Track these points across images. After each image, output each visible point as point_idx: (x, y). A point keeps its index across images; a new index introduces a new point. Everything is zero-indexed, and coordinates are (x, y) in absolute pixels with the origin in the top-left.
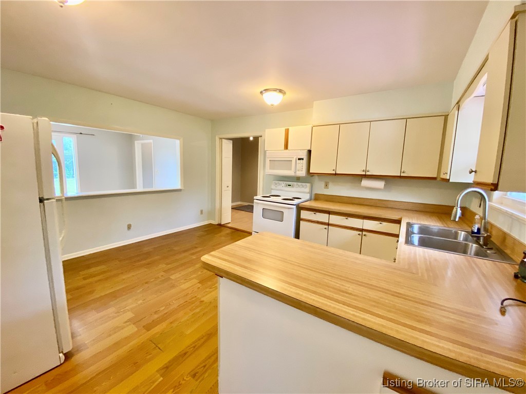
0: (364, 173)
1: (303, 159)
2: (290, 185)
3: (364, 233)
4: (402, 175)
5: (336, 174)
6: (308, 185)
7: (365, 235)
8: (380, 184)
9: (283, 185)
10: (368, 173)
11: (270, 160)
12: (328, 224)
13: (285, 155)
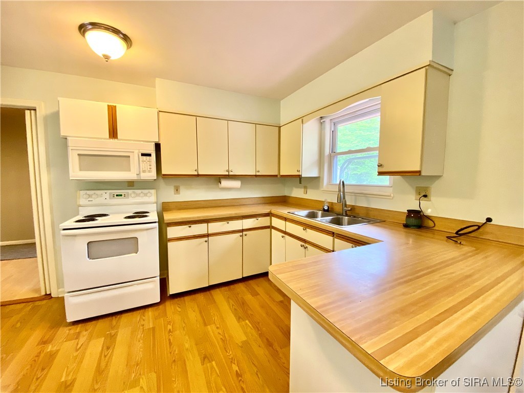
0: (227, 173)
1: (150, 155)
2: (121, 195)
3: (244, 233)
4: (258, 174)
5: (198, 175)
6: (153, 191)
7: (246, 235)
8: (237, 184)
9: (107, 196)
10: (231, 173)
11: (78, 155)
12: (208, 235)
13: (113, 147)
